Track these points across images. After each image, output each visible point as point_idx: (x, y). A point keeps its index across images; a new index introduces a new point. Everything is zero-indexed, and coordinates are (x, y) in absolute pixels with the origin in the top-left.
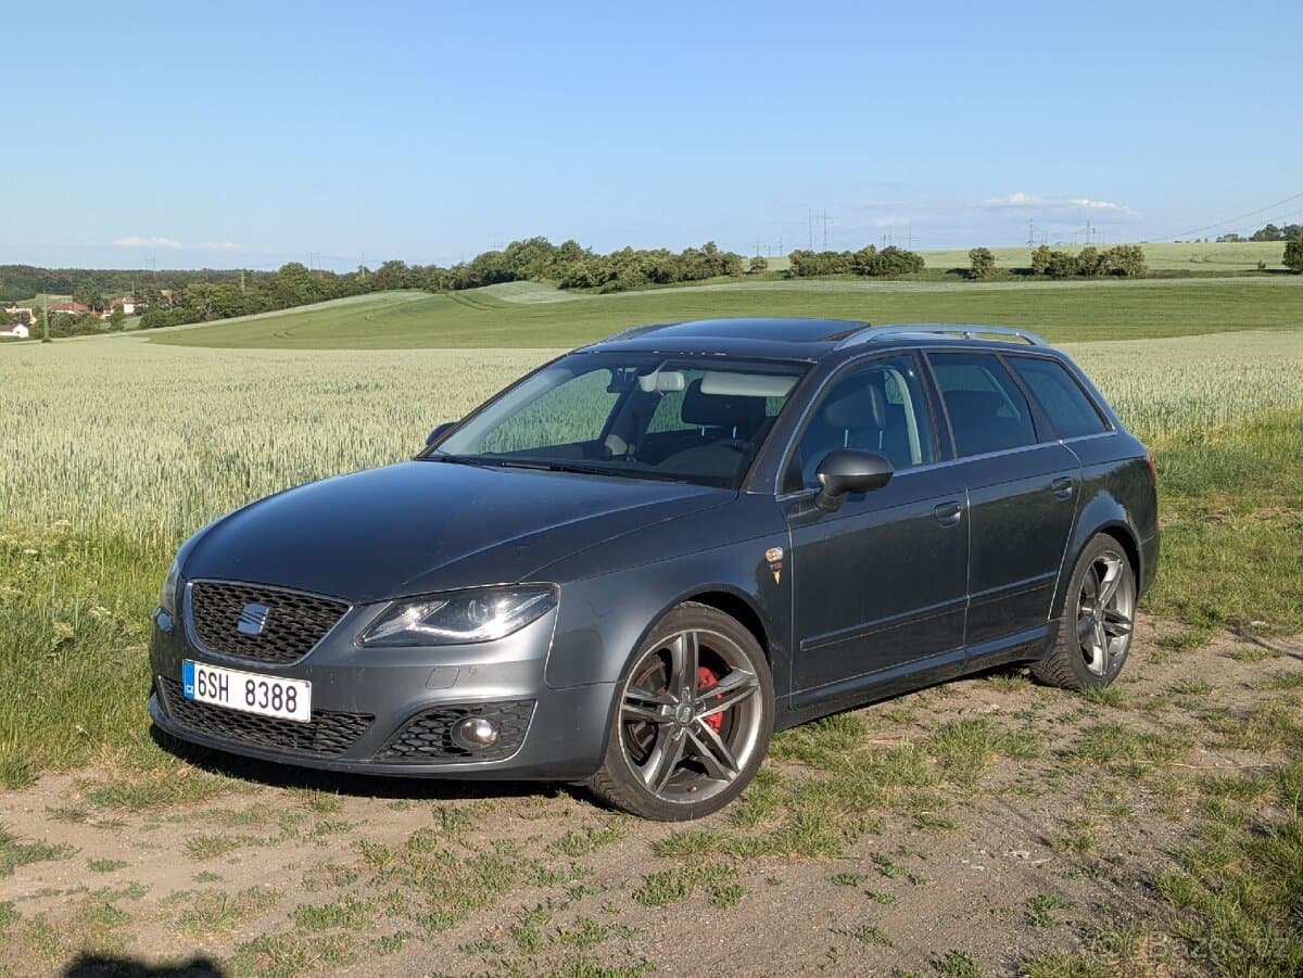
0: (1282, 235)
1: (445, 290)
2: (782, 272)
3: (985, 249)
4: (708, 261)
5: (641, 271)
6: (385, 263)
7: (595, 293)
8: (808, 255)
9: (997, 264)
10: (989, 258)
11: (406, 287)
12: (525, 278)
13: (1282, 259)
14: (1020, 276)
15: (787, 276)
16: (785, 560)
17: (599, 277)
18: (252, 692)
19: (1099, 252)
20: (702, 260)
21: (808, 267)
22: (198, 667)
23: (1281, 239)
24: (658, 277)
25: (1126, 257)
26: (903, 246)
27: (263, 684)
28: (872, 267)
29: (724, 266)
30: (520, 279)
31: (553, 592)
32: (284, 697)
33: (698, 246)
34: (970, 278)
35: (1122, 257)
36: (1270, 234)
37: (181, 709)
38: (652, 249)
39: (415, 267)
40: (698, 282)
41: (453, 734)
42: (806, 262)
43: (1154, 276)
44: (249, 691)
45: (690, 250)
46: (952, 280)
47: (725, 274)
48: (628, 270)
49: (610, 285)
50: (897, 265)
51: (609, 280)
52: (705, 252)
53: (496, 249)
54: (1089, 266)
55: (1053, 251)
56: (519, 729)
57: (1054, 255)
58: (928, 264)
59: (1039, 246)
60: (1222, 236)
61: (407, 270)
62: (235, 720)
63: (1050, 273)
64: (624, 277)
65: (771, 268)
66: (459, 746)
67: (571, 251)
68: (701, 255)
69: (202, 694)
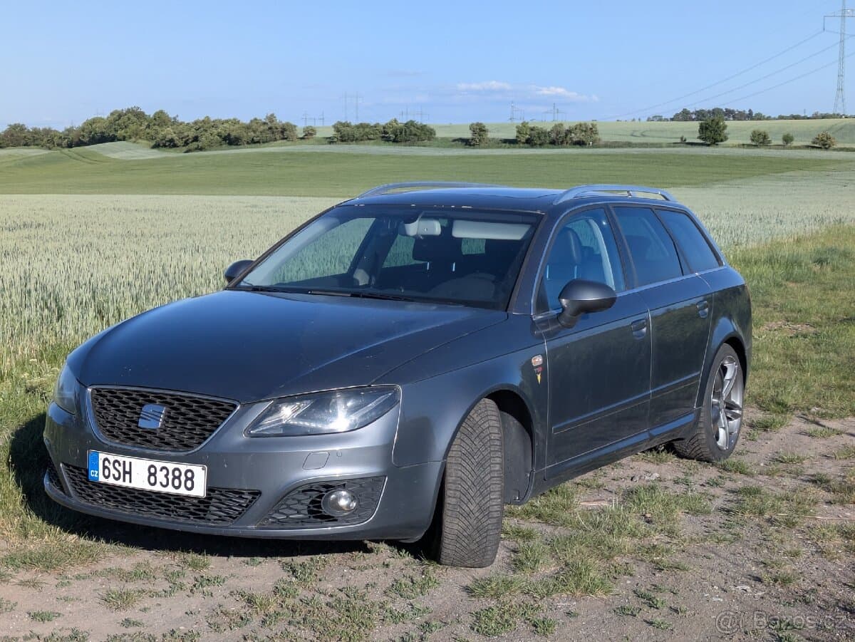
0: (694, 117)
1: (59, 148)
2: (327, 138)
3: (481, 124)
4: (270, 128)
5: (219, 136)
6: (10, 125)
7: (181, 152)
8: (348, 125)
9: (490, 135)
10: (484, 131)
11: (26, 145)
12: (124, 139)
13: (698, 135)
14: (507, 145)
15: (331, 141)
16: (543, 365)
17: (184, 140)
18: (154, 474)
19: (566, 127)
20: (266, 127)
21: (348, 135)
22: (102, 456)
23: (693, 120)
24: (231, 141)
25: (585, 131)
26: (419, 120)
27: (163, 468)
28: (396, 136)
29: (284, 133)
30: (120, 140)
31: (396, 393)
32: (183, 478)
33: (262, 117)
34: (470, 145)
35: (582, 131)
36: (685, 116)
37: (83, 490)
38: (226, 118)
39: (35, 129)
40: (263, 145)
41: (323, 504)
42: (346, 130)
43: (606, 146)
44: (151, 474)
45: (256, 119)
46: (457, 146)
47: (284, 139)
48: (207, 134)
49: (195, 145)
50: (415, 135)
51: (193, 141)
52: (267, 121)
53: (99, 116)
54: (558, 138)
55: (532, 126)
56: (373, 500)
57: (532, 129)
58: (439, 135)
59: (521, 122)
60: (651, 117)
61: (29, 131)
62: (135, 497)
63: (530, 143)
64: (203, 140)
65: (319, 135)
66: (328, 514)
67: (161, 119)
68: (265, 123)
69: (107, 477)
